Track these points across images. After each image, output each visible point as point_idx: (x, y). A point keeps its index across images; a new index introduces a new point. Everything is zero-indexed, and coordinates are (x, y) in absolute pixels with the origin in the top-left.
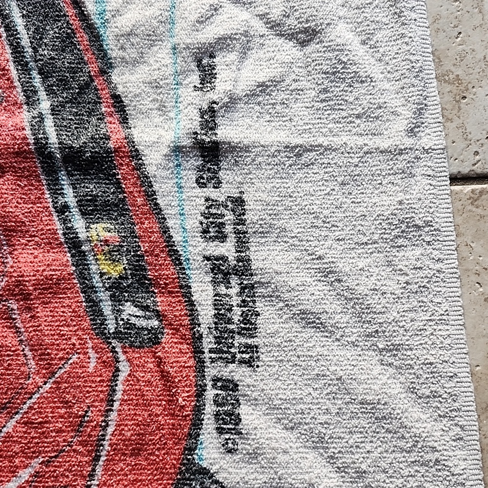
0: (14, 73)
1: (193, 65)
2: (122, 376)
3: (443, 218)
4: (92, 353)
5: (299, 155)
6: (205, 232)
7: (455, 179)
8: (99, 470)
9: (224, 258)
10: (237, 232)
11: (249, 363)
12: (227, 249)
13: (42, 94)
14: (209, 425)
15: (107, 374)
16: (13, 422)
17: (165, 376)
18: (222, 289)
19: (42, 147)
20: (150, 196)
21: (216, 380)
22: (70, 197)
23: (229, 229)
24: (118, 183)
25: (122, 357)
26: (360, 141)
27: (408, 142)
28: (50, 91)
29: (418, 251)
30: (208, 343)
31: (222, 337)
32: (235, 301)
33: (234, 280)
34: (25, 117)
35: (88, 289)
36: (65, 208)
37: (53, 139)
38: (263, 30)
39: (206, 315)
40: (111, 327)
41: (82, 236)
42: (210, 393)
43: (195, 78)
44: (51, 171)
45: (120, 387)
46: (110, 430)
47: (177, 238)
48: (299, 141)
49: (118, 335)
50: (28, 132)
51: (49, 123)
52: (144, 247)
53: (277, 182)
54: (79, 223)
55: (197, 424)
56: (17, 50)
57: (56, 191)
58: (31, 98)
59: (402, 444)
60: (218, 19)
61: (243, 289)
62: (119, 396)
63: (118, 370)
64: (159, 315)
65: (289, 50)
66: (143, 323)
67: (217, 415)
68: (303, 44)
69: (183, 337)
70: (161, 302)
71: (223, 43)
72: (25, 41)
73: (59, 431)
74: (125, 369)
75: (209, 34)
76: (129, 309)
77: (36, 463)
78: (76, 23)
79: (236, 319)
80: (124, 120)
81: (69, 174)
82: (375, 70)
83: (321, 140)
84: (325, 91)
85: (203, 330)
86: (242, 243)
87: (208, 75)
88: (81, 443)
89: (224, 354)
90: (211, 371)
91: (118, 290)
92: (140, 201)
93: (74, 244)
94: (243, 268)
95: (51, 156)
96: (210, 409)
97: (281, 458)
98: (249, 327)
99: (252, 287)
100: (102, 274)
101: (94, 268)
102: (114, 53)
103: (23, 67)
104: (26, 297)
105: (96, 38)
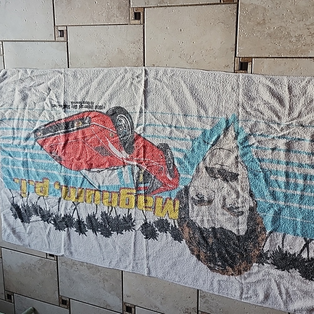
0: (55, 136)
1: (54, 108)
2: (95, 124)
3: (73, 70)
4: (92, 128)
5: (65, 92)
6: (76, 108)
7: (69, 67)
8: (107, 128)
9: (79, 106)
10: (76, 103)
11: (93, 103)
12: (78, 105)
13: (58, 132)
14: (101, 110)
15: (95, 125)
16: (101, 141)
17: (95, 117)
18: (84, 106)
19: (65, 133)
20: (71, 117)
21: (95, 109)
22: (72, 129)
23: (75, 105)
24: (70, 121)
25: (92, 123)
26: (63, 82)
27: (63, 74)
28: (58, 131)
29: (78, 74)
30: (91, 110)
31: (90, 107)
32: (85, 105)
33: (82, 104)
34: (61, 135)
35: (84, 128)
36: (73, 130)
37: (63, 131)
38: (49, 96)
39: (87, 109)
40: (88, 124)
41: (76, 128)
42: (97, 110)
43: (55, 107)
44: (68, 132)
45: (96, 124)
46: (102, 126)
47: (77, 113)
48: (63, 92)
49: (89, 124)
50: (63, 134)
51: (62, 131)
52: (78, 118)
53: (69, 96)
54: (75, 128)
55: (101, 112)
56: (52, 135)
57: (71, 131)
58: (59, 134)
59: (103, 80)
60: (48, 103)
61: (83, 103)
62: (97, 124)
63: (94, 124)
64: (87, 117)
65: (51, 92)
66: (88, 119)
67: (100, 109)
68: (50, 90)
69: (90, 113)
70: (85, 117)
71: (51, 103)
72: (51, 134)
73: (102, 134)
74: (94, 123)
75: (49, 105)
76: (86, 121)
77: (106, 138)
78: (49, 126)
79: (87, 105)
80: (62, 119)
81: (69, 129)
82: (54, 78)
83: (63, 88)
84: (56, 87)
85: (89, 110)
86: (77, 103)
87: (55, 106)
88: (104, 131)
89: (92, 107)
90: (94, 109)
91: (84, 123)
92: (72, 118)
93: (78, 129)
94: (81, 103)
95: (66, 131)
96: (99, 110)
97: (105, 99)
98: (88, 103)
99: (83, 102)
100: (81, 125)
101: (81, 126)
102: (52, 120)
103: (55, 134)
104: (84, 137)
105: (50, 123)
